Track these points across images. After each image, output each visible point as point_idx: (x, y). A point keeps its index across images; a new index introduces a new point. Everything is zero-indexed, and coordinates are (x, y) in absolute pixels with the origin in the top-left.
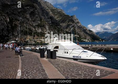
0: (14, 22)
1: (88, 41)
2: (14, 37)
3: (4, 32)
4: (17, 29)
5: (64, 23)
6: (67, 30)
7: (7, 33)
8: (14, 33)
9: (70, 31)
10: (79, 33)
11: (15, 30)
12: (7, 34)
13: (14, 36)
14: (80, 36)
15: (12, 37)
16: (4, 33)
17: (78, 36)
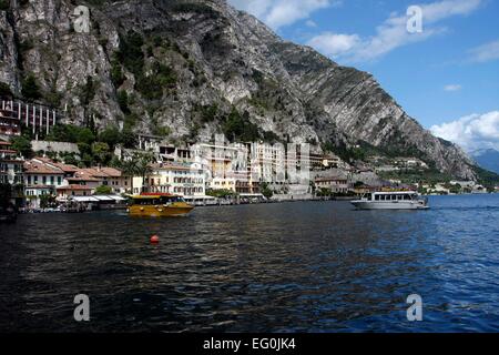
0: (150, 54)
1: (479, 188)
2: (171, 150)
3: (96, 104)
4: (182, 96)
5: (342, 100)
6: (364, 134)
7: (118, 118)
8: (167, 123)
9: (377, 143)
10: (422, 149)
11: (171, 100)
12: (121, 125)
13: (173, 141)
14: (432, 163)
15: (162, 150)
16: (100, 117)
17: (423, 164)
